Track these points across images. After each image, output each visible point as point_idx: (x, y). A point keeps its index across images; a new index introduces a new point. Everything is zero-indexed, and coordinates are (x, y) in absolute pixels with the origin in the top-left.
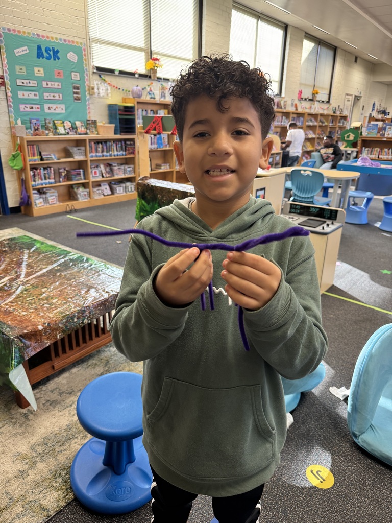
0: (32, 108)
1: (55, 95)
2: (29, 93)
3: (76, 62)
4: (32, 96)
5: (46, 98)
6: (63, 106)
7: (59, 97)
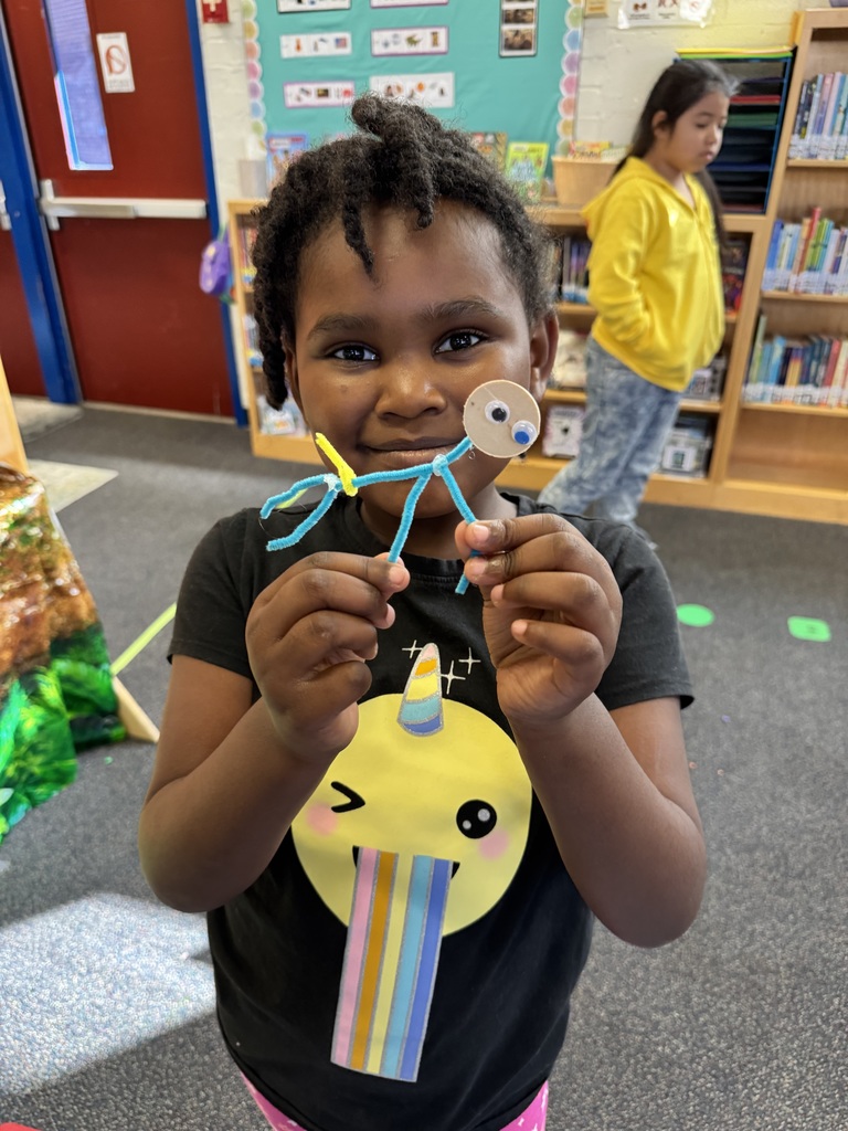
0: (325, 93)
1: (419, 34)
2: (315, 37)
4: (328, 48)
5: (378, 49)
6: (446, 80)
7: (435, 43)
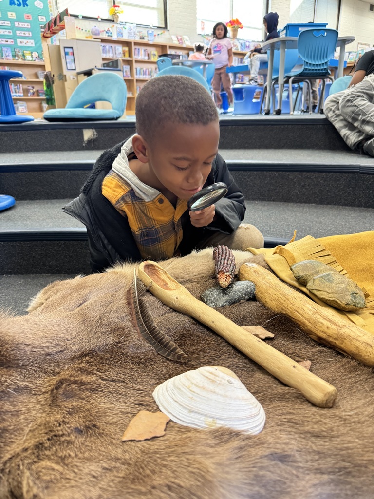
0: (7, 41)
1: (26, 32)
2: (4, 30)
3: (42, 8)
4: (7, 33)
5: (18, 34)
6: (32, 41)
7: (29, 34)
